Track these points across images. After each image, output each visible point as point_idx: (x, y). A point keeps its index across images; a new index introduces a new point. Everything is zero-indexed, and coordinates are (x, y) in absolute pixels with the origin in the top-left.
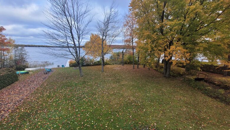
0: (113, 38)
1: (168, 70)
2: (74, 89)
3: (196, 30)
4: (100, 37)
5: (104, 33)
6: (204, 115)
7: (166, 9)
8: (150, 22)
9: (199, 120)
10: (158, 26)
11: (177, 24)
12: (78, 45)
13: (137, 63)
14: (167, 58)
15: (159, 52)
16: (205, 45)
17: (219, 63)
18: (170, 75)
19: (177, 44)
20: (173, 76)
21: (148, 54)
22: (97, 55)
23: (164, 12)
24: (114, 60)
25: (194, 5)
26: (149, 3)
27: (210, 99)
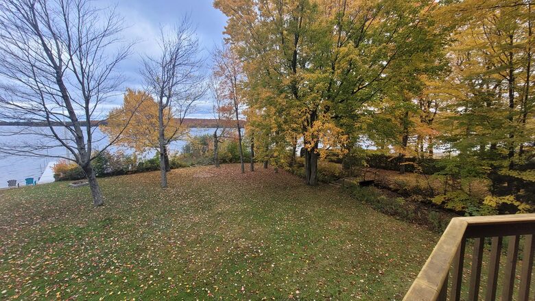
0: (190, 101)
1: (313, 170)
2: (72, 246)
3: (353, 93)
4: (152, 99)
5: (163, 88)
6: (379, 251)
7: (300, 48)
8: (272, 70)
9: (374, 263)
10: (287, 80)
11: (322, 80)
12: (84, 119)
13: (249, 159)
14: (308, 145)
15: (294, 134)
16: (369, 120)
17: (393, 151)
18: (317, 179)
19: (324, 116)
20: (324, 182)
21: (272, 139)
22: (145, 145)
23: (295, 53)
24: (193, 154)
25: (345, 46)
26: (266, 33)
27: (387, 218)
